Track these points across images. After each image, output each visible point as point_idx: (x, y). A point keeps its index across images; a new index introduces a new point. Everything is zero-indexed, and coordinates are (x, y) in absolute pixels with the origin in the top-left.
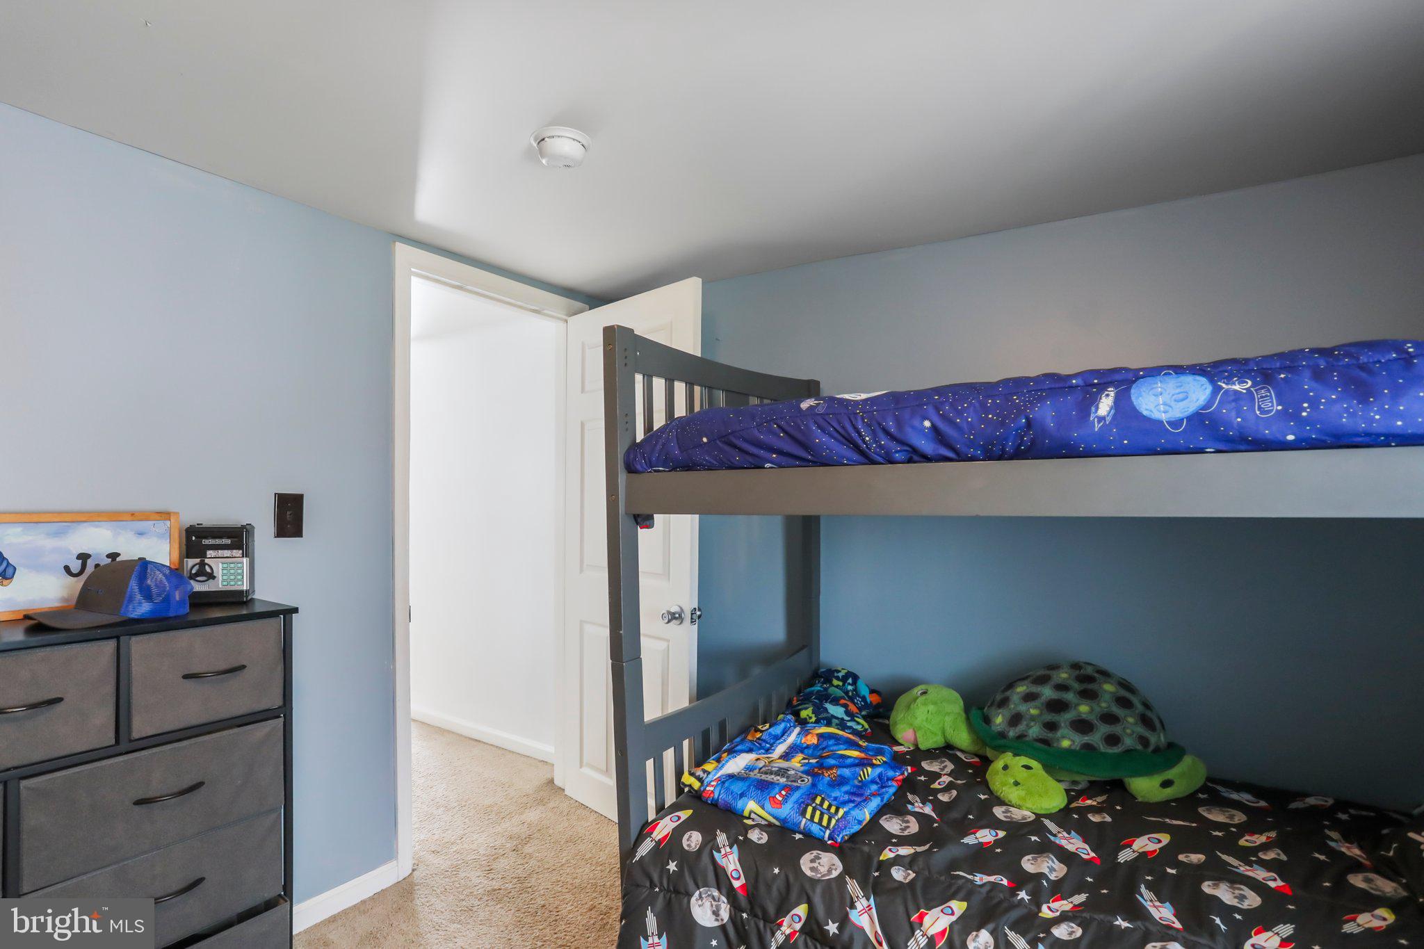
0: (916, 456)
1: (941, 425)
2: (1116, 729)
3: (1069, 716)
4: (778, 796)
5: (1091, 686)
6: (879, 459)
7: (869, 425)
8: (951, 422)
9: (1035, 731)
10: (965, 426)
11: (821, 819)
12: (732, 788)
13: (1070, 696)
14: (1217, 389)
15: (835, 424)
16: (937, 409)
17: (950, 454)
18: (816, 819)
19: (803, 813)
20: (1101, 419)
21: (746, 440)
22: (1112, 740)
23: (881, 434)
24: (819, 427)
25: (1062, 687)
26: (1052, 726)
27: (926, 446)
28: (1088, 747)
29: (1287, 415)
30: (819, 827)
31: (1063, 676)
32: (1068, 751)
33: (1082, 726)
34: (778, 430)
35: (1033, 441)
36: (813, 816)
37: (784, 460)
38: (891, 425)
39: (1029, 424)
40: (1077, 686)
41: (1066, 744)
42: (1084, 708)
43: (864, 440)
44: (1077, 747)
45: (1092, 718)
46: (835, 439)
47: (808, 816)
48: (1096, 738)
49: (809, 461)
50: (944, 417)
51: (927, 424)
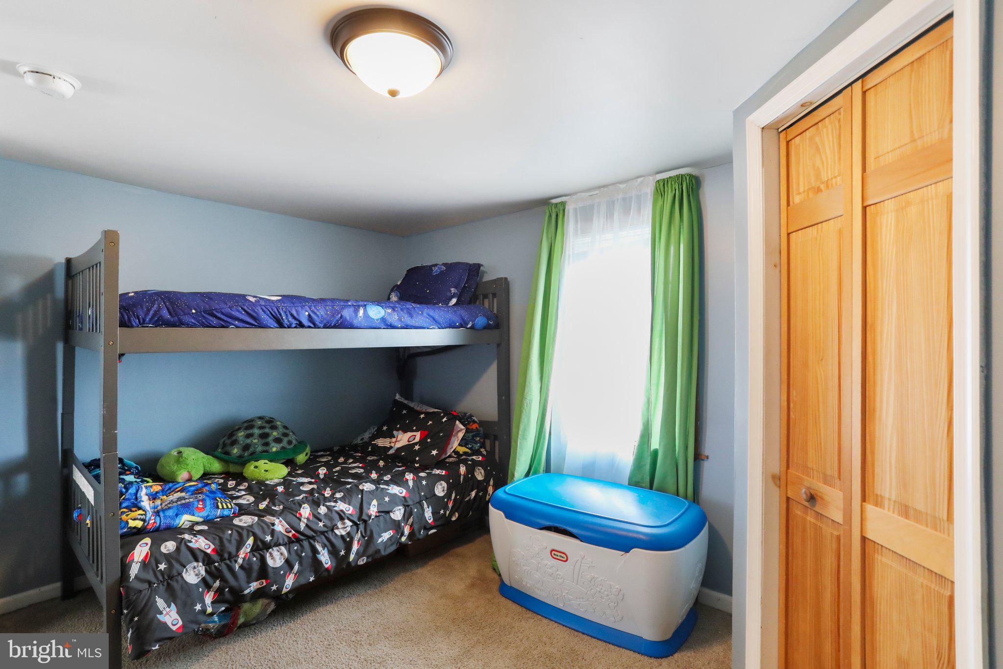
0: (301, 325)
1: (312, 315)
2: (289, 438)
3: (270, 439)
4: (199, 506)
5: (273, 424)
6: (286, 326)
7: (285, 312)
8: (315, 314)
9: (260, 448)
10: (320, 316)
11: (227, 506)
12: (168, 514)
13: (267, 430)
14: (385, 311)
15: (271, 310)
16: (310, 309)
17: (312, 326)
18: (225, 507)
19: (218, 507)
20: (360, 317)
21: (222, 314)
22: (290, 442)
23: (289, 316)
24: (263, 311)
25: (261, 428)
26: (267, 444)
27: (305, 322)
28: (283, 448)
29: (400, 320)
30: (228, 510)
31: (259, 423)
32: (277, 452)
33: (278, 440)
34: (241, 310)
35: (341, 323)
36: (223, 506)
37: (241, 324)
38: (294, 313)
39: (341, 317)
40: (267, 425)
41: (274, 449)
42: (275, 433)
43: (282, 318)
44: (279, 449)
45: (279, 436)
46: (269, 317)
47: (220, 507)
48: (284, 443)
49: (255, 325)
50: (313, 312)
51: (307, 313)
